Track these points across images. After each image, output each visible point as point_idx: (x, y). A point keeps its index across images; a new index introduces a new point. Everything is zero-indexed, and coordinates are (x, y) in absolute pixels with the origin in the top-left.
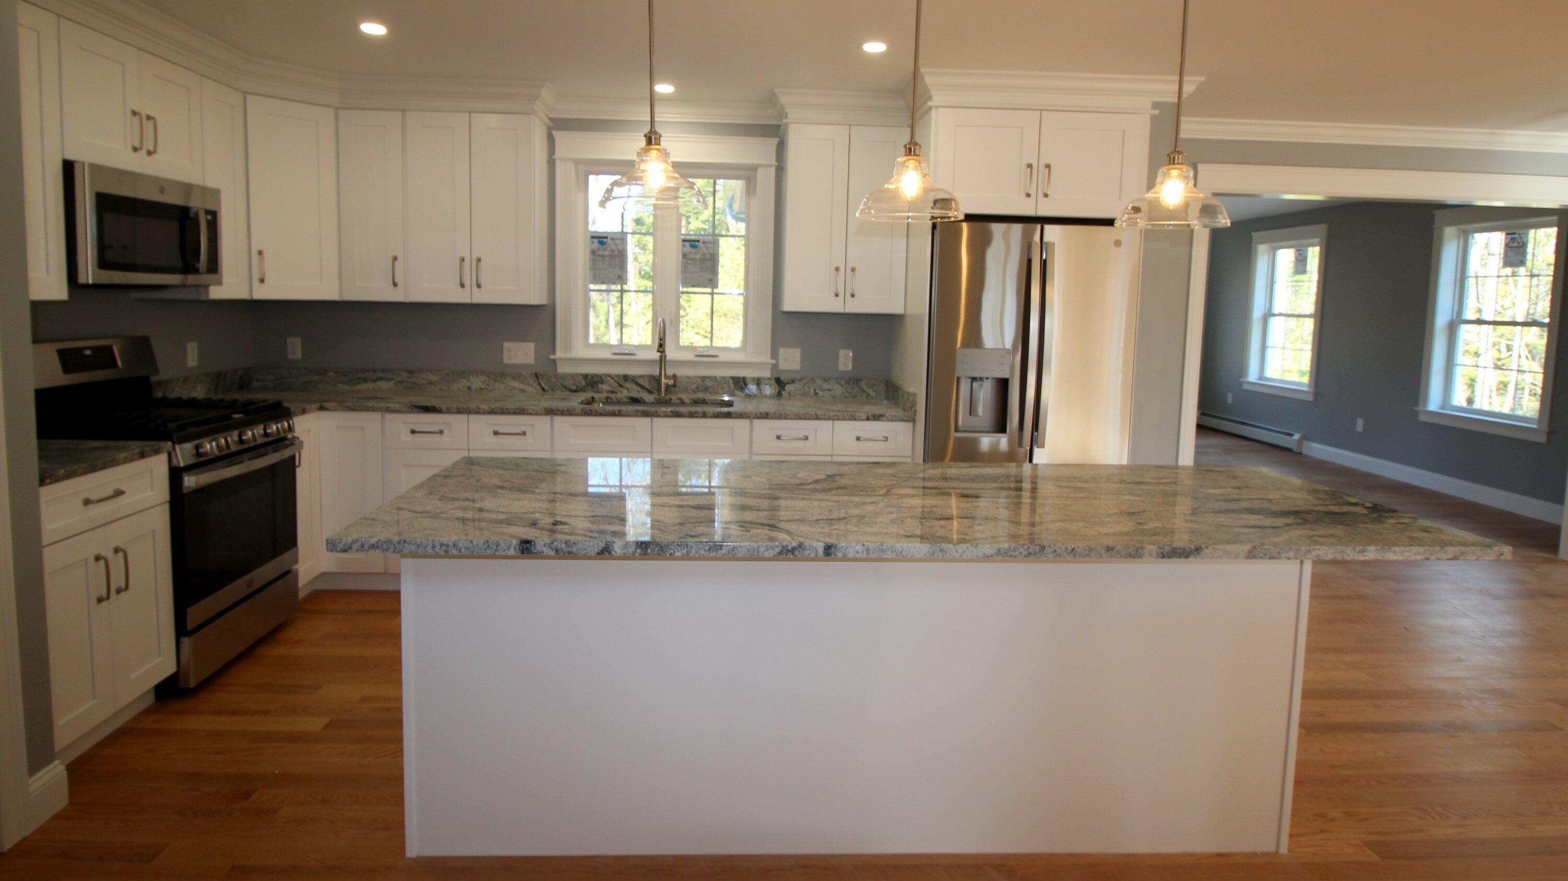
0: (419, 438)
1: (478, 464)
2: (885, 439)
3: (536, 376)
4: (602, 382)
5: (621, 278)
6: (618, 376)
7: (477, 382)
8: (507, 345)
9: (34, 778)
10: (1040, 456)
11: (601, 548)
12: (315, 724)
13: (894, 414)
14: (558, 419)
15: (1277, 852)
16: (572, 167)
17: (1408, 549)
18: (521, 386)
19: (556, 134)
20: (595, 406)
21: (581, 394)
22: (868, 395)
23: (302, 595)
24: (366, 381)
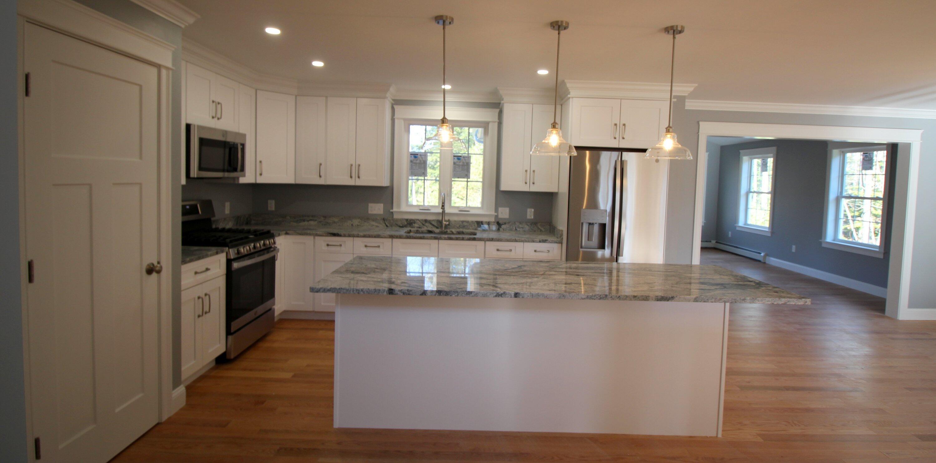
0: (331, 248)
1: (365, 259)
2: (548, 251)
3: (384, 219)
4: (415, 223)
5: (424, 174)
6: (422, 220)
7: (356, 222)
8: (370, 205)
9: (174, 391)
10: (621, 260)
11: (422, 292)
12: (288, 375)
13: (552, 240)
14: (395, 240)
15: (717, 437)
16: (403, 122)
17: (764, 299)
18: (377, 224)
19: (395, 107)
20: (412, 234)
21: (405, 228)
22: (541, 231)
23: (276, 319)
24: (304, 221)
